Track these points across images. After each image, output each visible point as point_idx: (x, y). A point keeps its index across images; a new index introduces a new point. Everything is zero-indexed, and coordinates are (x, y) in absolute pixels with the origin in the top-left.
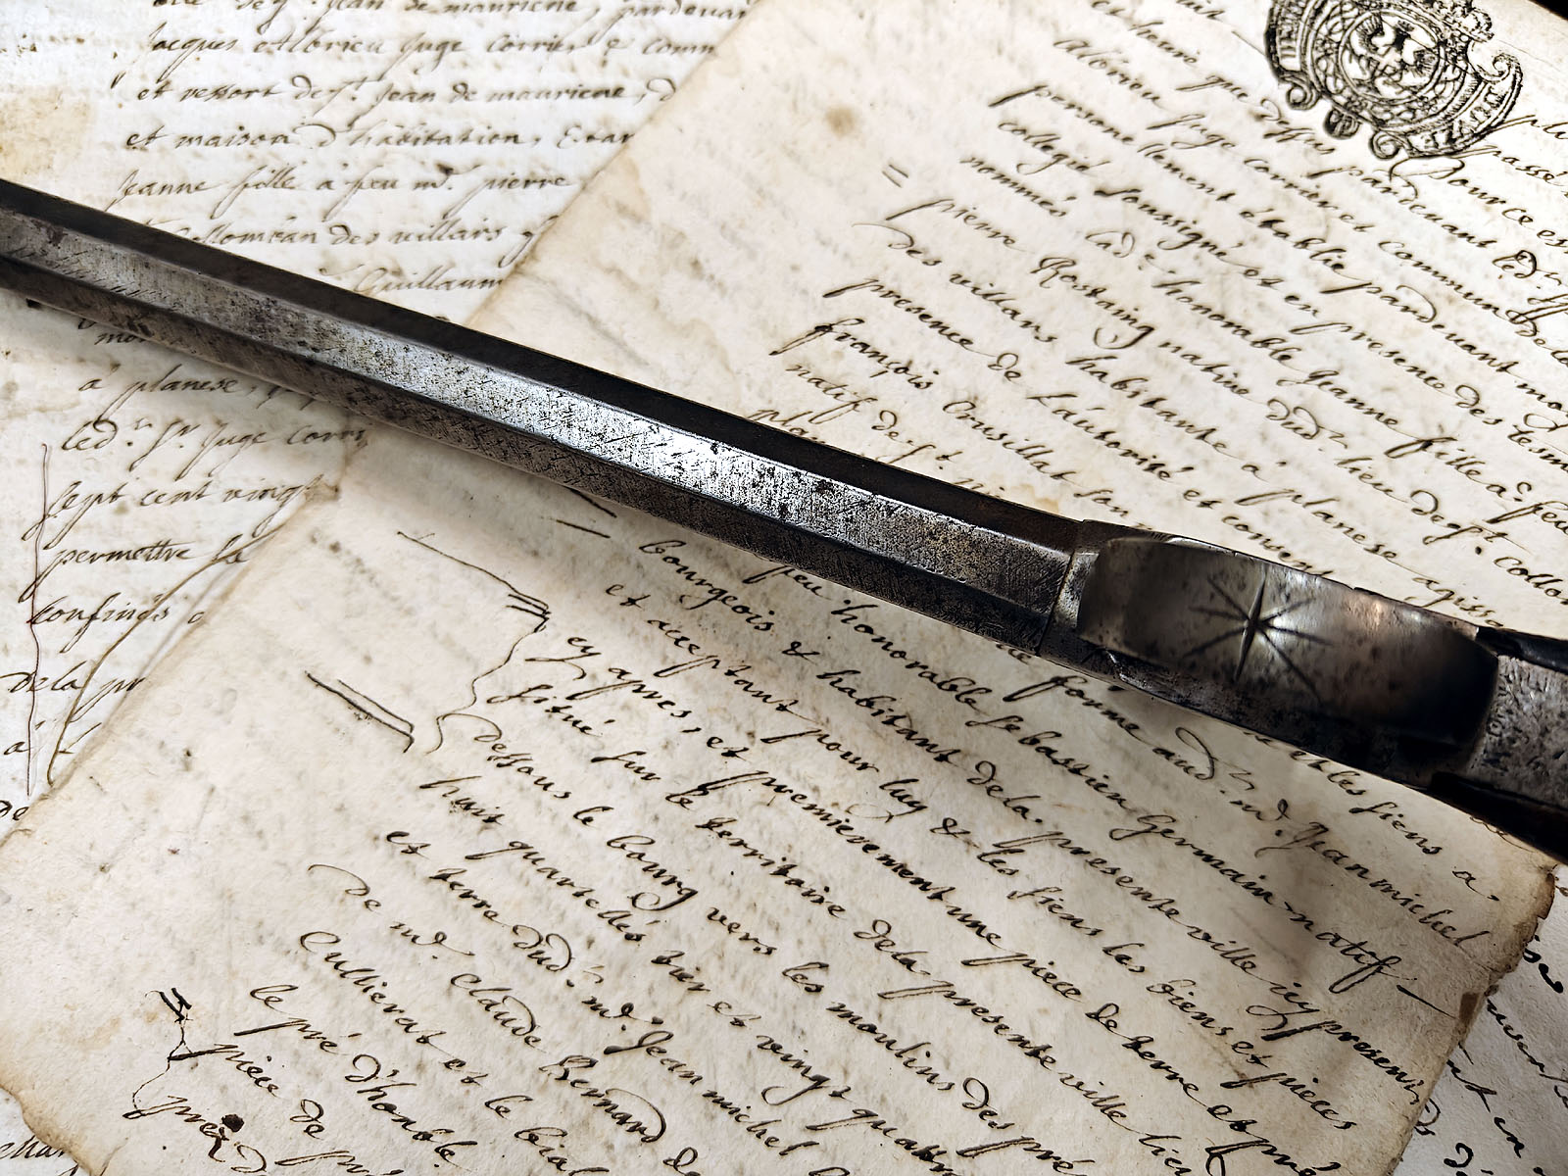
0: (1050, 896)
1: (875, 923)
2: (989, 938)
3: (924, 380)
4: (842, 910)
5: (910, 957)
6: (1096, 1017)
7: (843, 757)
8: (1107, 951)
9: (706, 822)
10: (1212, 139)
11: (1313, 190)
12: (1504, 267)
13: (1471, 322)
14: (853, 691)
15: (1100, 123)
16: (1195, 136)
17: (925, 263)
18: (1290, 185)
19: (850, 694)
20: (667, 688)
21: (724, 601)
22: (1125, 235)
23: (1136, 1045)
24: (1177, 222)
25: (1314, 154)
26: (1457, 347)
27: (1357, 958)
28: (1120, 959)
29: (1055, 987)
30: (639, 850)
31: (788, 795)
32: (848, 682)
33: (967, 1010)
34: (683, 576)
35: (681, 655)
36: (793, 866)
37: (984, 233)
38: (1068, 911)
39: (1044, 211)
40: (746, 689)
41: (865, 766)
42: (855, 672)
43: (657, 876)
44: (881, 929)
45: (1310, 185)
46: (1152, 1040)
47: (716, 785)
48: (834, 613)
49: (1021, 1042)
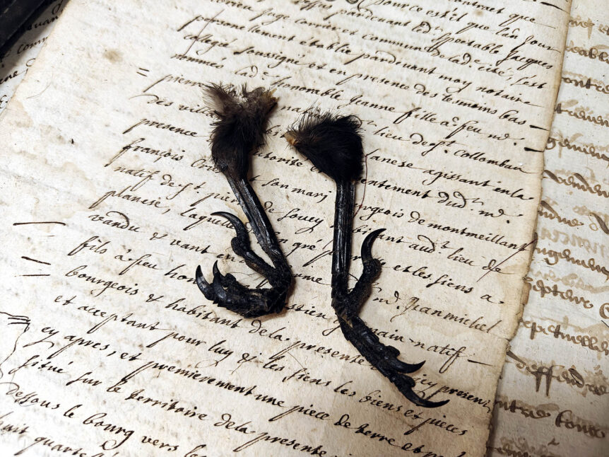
0: (301, 373)
1: (223, 416)
2: (278, 404)
3: (178, 157)
4: (205, 415)
5: (243, 427)
6: (339, 423)
7: (187, 342)
8: (336, 391)
9: (129, 396)
10: (279, 17)
11: (329, 24)
12: (418, 31)
13: (411, 57)
14: (185, 308)
15: (228, 24)
16: (271, 18)
17: (166, 105)
18: (317, 26)
19: (183, 310)
20: (94, 337)
21: (112, 287)
22: (252, 68)
23: (361, 430)
24: (273, 55)
25: (324, 10)
26: (409, 69)
27: (447, 353)
28: (343, 392)
29: (316, 416)
30: (100, 420)
31: (166, 369)
32: (181, 305)
33: (278, 442)
34: (90, 281)
35: (98, 319)
36: (176, 403)
37: (189, 85)
38: (312, 378)
39: (213, 68)
40: (133, 325)
41: (199, 343)
42: (183, 299)
43: (111, 431)
44: (226, 418)
45: (326, 23)
46: (368, 425)
47: (130, 376)
48: (166, 275)
49: (307, 448)
